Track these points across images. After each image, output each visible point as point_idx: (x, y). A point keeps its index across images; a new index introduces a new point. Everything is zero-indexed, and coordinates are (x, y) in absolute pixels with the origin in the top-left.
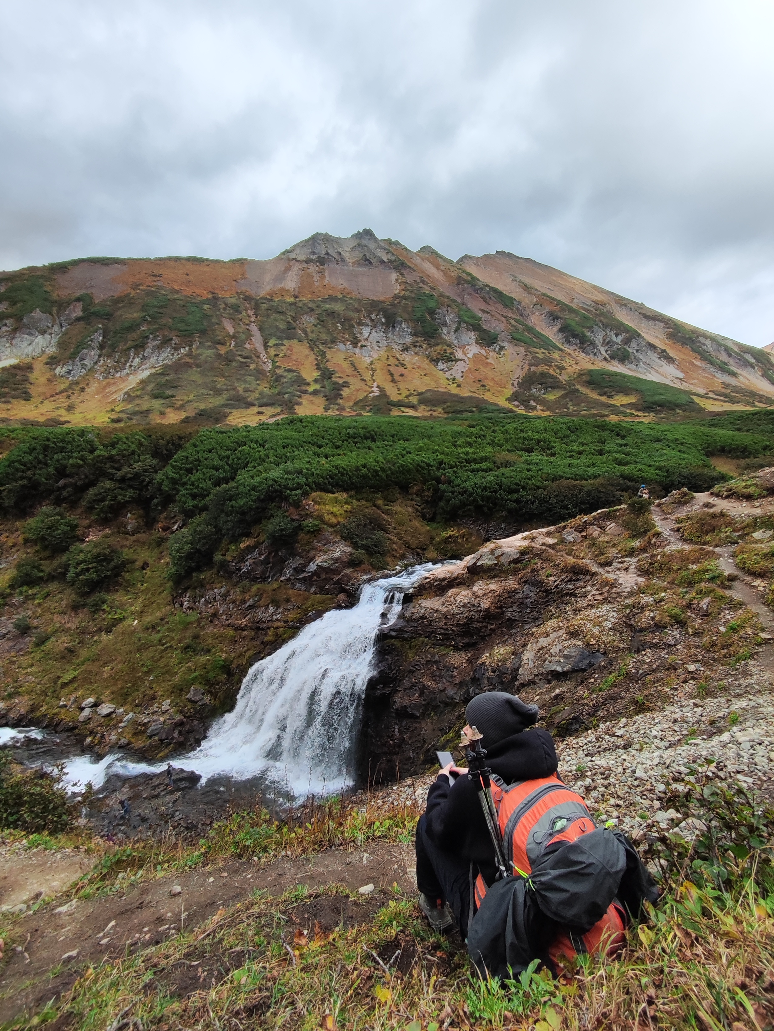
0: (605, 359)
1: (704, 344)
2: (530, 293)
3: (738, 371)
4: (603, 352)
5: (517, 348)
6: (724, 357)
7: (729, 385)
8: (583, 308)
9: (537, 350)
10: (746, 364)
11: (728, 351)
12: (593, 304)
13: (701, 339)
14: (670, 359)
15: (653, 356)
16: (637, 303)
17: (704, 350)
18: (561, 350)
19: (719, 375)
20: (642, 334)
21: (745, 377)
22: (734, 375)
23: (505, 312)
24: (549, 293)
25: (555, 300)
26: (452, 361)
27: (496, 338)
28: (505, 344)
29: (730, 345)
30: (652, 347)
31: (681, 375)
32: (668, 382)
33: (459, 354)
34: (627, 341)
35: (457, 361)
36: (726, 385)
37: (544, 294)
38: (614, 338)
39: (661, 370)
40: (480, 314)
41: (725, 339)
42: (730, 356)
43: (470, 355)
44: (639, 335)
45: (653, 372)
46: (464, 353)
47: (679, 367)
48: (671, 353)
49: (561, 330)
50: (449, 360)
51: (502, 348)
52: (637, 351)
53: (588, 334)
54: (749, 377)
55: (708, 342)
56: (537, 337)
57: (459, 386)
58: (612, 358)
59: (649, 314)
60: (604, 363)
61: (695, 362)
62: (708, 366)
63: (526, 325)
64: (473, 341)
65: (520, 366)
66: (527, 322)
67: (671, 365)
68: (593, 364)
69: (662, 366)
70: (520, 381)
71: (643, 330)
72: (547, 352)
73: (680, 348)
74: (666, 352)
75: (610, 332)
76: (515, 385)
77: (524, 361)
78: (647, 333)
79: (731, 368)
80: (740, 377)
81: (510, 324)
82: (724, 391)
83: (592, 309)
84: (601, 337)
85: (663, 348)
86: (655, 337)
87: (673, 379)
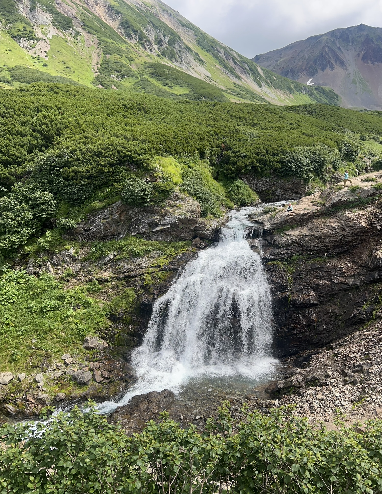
0: (159, 56)
1: (220, 52)
3: (241, 75)
4: (157, 49)
5: (90, 36)
6: (232, 64)
7: (238, 85)
8: (136, 7)
9: (107, 40)
10: (244, 71)
11: (234, 59)
12: (143, 5)
13: (218, 48)
14: (201, 62)
15: (190, 57)
16: (175, 11)
17: (221, 57)
18: (126, 42)
19: (231, 77)
20: (182, 38)
21: (245, 81)
22: (239, 78)
26: (33, 39)
27: (71, 22)
28: (80, 30)
29: (235, 54)
30: (189, 49)
31: (209, 75)
32: (202, 78)
33: (38, 33)
34: (171, 43)
35: (38, 40)
36: (236, 85)
38: (163, 39)
39: (196, 69)
41: (232, 50)
42: (235, 63)
43: (50, 36)
44: (179, 38)
45: (191, 70)
46: (43, 33)
47: (207, 69)
48: (202, 57)
49: (123, 25)
50: (30, 38)
51: (78, 33)
52: (180, 51)
53: (144, 31)
54: (247, 80)
55: (222, 51)
56: (105, 28)
57: (45, 65)
58: (164, 54)
59: (183, 21)
60: (158, 58)
61: (217, 65)
62: (224, 69)
63: (94, 15)
64: (49, 22)
65: (97, 52)
66: (93, 11)
67: (202, 66)
68: (151, 58)
69: (197, 66)
70: (100, 66)
71: (181, 34)
72: (115, 43)
73: (206, 53)
74: (198, 55)
75: (159, 32)
76: (96, 70)
77: (99, 49)
78: (184, 37)
79: (237, 72)
80: (242, 80)
81: (80, 11)
82: (236, 89)
83: (144, 9)
84: (154, 36)
85: (196, 52)
86: (190, 41)
87: (205, 77)
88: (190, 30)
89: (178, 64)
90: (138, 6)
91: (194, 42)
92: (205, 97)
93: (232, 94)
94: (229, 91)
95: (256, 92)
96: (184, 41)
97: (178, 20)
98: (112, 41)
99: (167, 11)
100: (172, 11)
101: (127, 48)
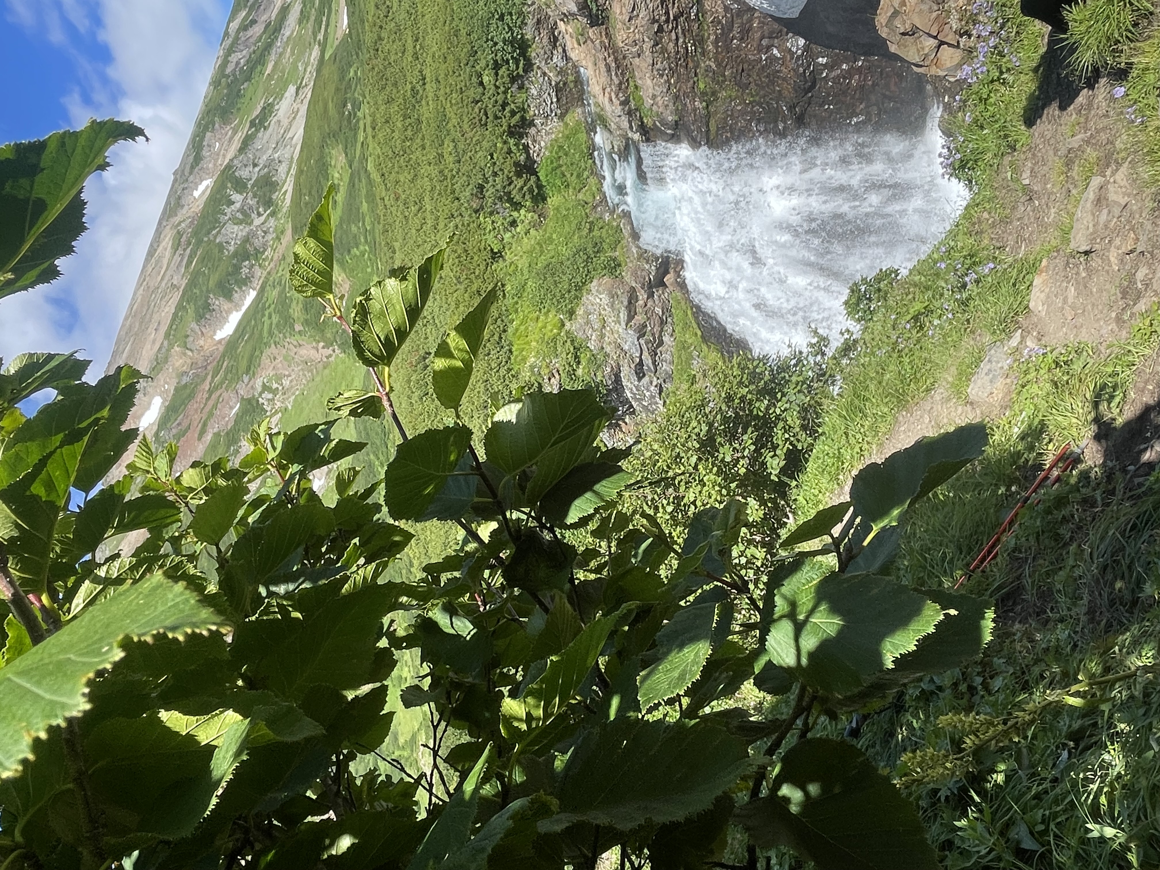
0: (274, 214)
1: (238, 63)
2: (166, 360)
4: (262, 218)
5: (265, 362)
6: (258, 29)
8: (188, 266)
9: (266, 328)
11: (245, 27)
12: (180, 251)
13: (228, 71)
14: (268, 111)
15: (263, 138)
16: (175, 181)
17: (248, 62)
19: (286, 33)
20: (227, 161)
22: (284, 10)
23: (201, 396)
24: (164, 328)
25: (175, 315)
27: (249, 401)
28: (258, 383)
29: (235, 25)
30: (246, 143)
31: (292, 89)
32: (304, 109)
34: (240, 185)
36: (303, 17)
37: (167, 335)
38: (238, 205)
39: (285, 122)
40: (209, 437)
41: (226, 34)
42: (254, 22)
44: (229, 167)
45: (290, 135)
47: (280, 96)
48: (256, 111)
49: (228, 295)
51: (266, 388)
52: (255, 165)
53: (232, 249)
56: (243, 335)
58: (270, 202)
59: (191, 158)
60: (280, 213)
61: (268, 71)
62: (272, 50)
63: (223, 356)
65: (295, 350)
66: (218, 355)
67: (277, 107)
68: (282, 232)
69: (279, 121)
70: (322, 344)
71: (219, 162)
72: (268, 311)
73: (246, 100)
74: (254, 120)
75: (225, 214)
76: (330, 351)
77: (286, 344)
78: (224, 156)
79: (274, 15)
81: (222, 383)
82: (313, 18)
83: (188, 251)
84: (236, 227)
85: (248, 125)
86: (230, 141)
87: (298, 101)
88: (205, 143)
89: (282, 169)
90: (185, 262)
91: (229, 129)
92: (345, 105)
93: (326, 30)
94: (320, 37)
96: (229, 156)
97: (191, 173)
98: (266, 318)
99: (179, 198)
100: (176, 185)
101: (274, 287)
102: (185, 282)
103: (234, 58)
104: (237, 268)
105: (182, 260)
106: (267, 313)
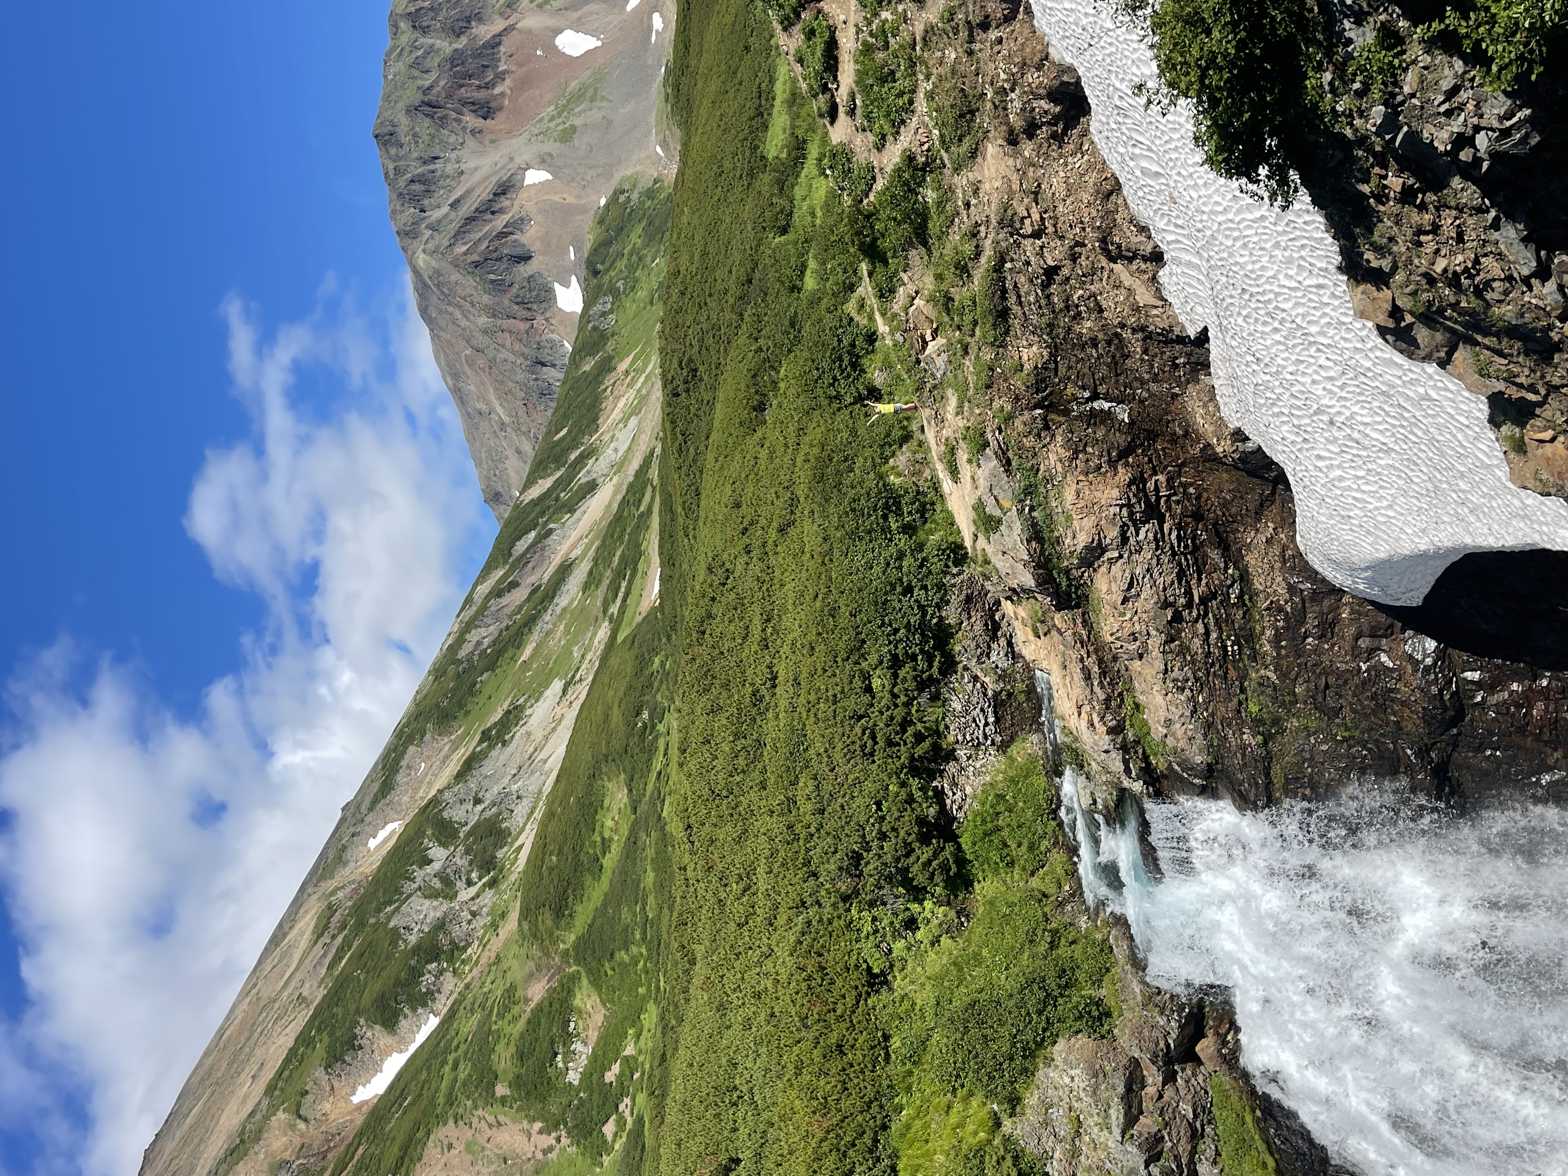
0: (494, 883)
1: (479, 643)
2: (258, 1135)
3: (557, 560)
4: (473, 890)
5: (431, 1153)
6: (519, 596)
7: (591, 573)
8: (331, 967)
10: (539, 547)
12: (326, 939)
13: (462, 654)
14: (512, 717)
15: (498, 759)
16: (343, 820)
17: (494, 642)
18: (451, 1013)
19: (562, 601)
20: (433, 792)
21: (574, 546)
22: (565, 569)
24: (269, 1074)
25: (293, 1052)
29: (484, 589)
30: (469, 765)
31: (557, 685)
32: (571, 716)
34: (447, 833)
36: (593, 579)
37: (271, 1089)
38: (437, 866)
39: (538, 736)
41: (469, 600)
42: (514, 585)
44: (435, 802)
45: (543, 755)
47: (537, 695)
48: (494, 717)
49: (390, 1021)
52: (477, 801)
53: (413, 939)
54: (574, 535)
56: (402, 1096)
58: (491, 864)
59: (376, 786)
60: (505, 884)
61: (523, 659)
62: (536, 626)
63: (360, 1134)
65: (489, 1133)
66: (349, 1133)
67: (528, 713)
68: (503, 915)
69: (529, 734)
70: (538, 1125)
71: (421, 793)
72: (454, 1055)
73: (481, 699)
74: (489, 729)
75: (413, 880)
76: (550, 1140)
77: (475, 1120)
78: (430, 784)
79: (546, 577)
80: (573, 556)
82: (606, 582)
83: (339, 939)
84: (427, 902)
85: (478, 737)
86: (444, 762)
87: (565, 703)
88: (403, 763)
89: (521, 810)
90: (329, 957)
91: (445, 743)
92: (638, 713)
93: (624, 600)
94: (614, 609)
95: (615, 506)
96: (439, 784)
97: (371, 809)
98: (447, 1068)
99: (344, 848)
100: (342, 829)
101: (472, 1011)
102: (322, 992)
103: (474, 636)
104: (416, 973)
105: (324, 955)
106: (451, 1059)
